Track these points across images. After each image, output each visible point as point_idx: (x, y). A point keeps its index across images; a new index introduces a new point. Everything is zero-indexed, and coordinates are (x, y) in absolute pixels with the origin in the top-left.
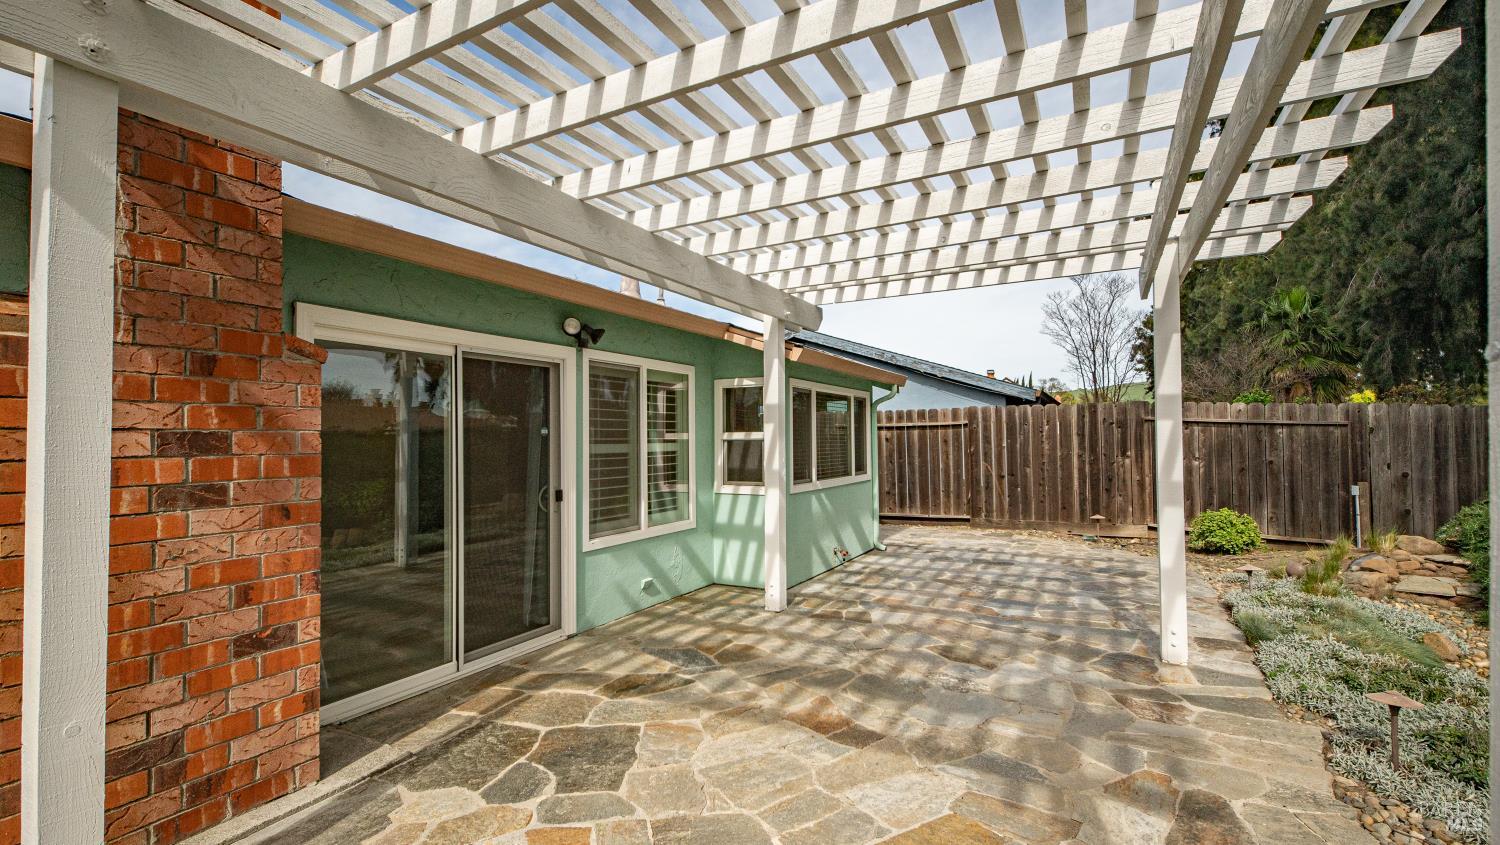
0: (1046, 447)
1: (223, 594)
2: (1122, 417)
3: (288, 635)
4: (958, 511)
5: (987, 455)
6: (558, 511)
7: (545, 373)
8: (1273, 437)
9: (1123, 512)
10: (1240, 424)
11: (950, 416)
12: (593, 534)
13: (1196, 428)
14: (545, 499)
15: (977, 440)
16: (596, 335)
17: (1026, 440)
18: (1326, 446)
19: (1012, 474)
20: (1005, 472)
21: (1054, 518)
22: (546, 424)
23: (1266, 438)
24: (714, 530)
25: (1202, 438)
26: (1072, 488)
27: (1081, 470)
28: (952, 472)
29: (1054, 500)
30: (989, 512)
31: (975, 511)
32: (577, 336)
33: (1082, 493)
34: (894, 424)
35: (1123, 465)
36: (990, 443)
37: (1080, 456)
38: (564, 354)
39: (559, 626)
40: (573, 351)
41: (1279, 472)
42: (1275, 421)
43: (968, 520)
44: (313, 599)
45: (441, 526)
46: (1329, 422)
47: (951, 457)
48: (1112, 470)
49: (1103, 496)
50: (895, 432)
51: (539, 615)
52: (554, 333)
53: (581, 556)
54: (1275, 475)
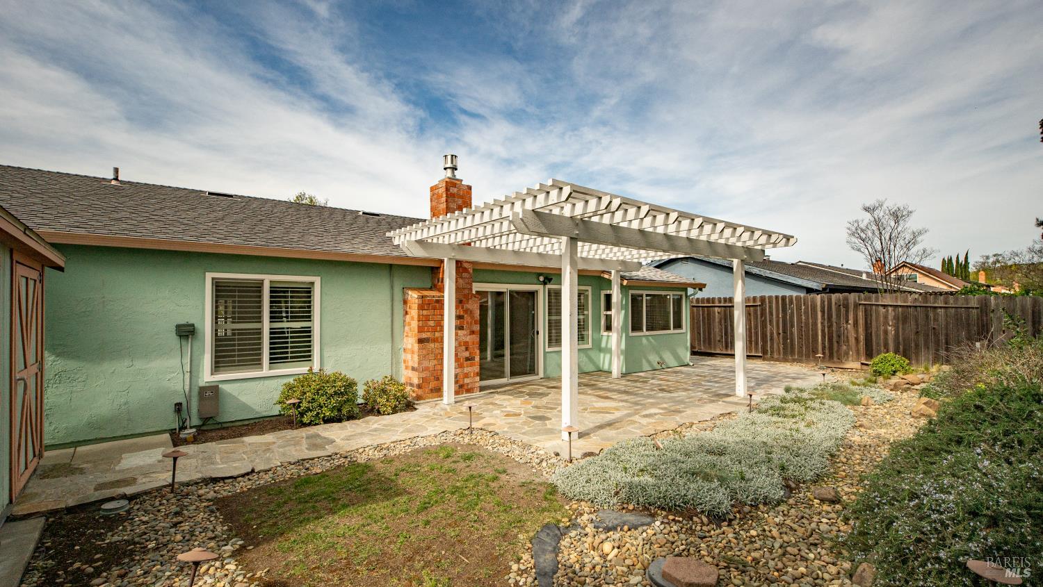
0: (803, 318)
1: (463, 348)
2: (846, 302)
3: (473, 359)
4: (756, 351)
5: (771, 321)
6: (538, 338)
7: (532, 295)
8: (936, 315)
9: (847, 354)
10: (916, 307)
11: (752, 300)
12: (549, 346)
13: (890, 309)
14: (534, 334)
15: (766, 313)
16: (550, 280)
17: (792, 313)
18: (968, 319)
19: (784, 332)
20: (781, 331)
21: (808, 356)
22: (534, 310)
23: (931, 315)
24: (600, 350)
25: (893, 314)
26: (818, 340)
27: (823, 331)
28: (753, 331)
29: (807, 347)
30: (772, 352)
31: (765, 352)
32: (543, 281)
33: (823, 343)
34: (722, 305)
35: (847, 328)
36: (772, 315)
37: (822, 323)
38: (539, 288)
39: (538, 374)
40: (542, 286)
41: (939, 333)
42: (936, 305)
43: (761, 357)
44: (478, 352)
45: (503, 348)
46: (969, 306)
47: (752, 323)
48: (840, 331)
49: (835, 345)
50: (723, 309)
51: (532, 370)
52: (535, 281)
53: (545, 353)
54: (936, 335)
